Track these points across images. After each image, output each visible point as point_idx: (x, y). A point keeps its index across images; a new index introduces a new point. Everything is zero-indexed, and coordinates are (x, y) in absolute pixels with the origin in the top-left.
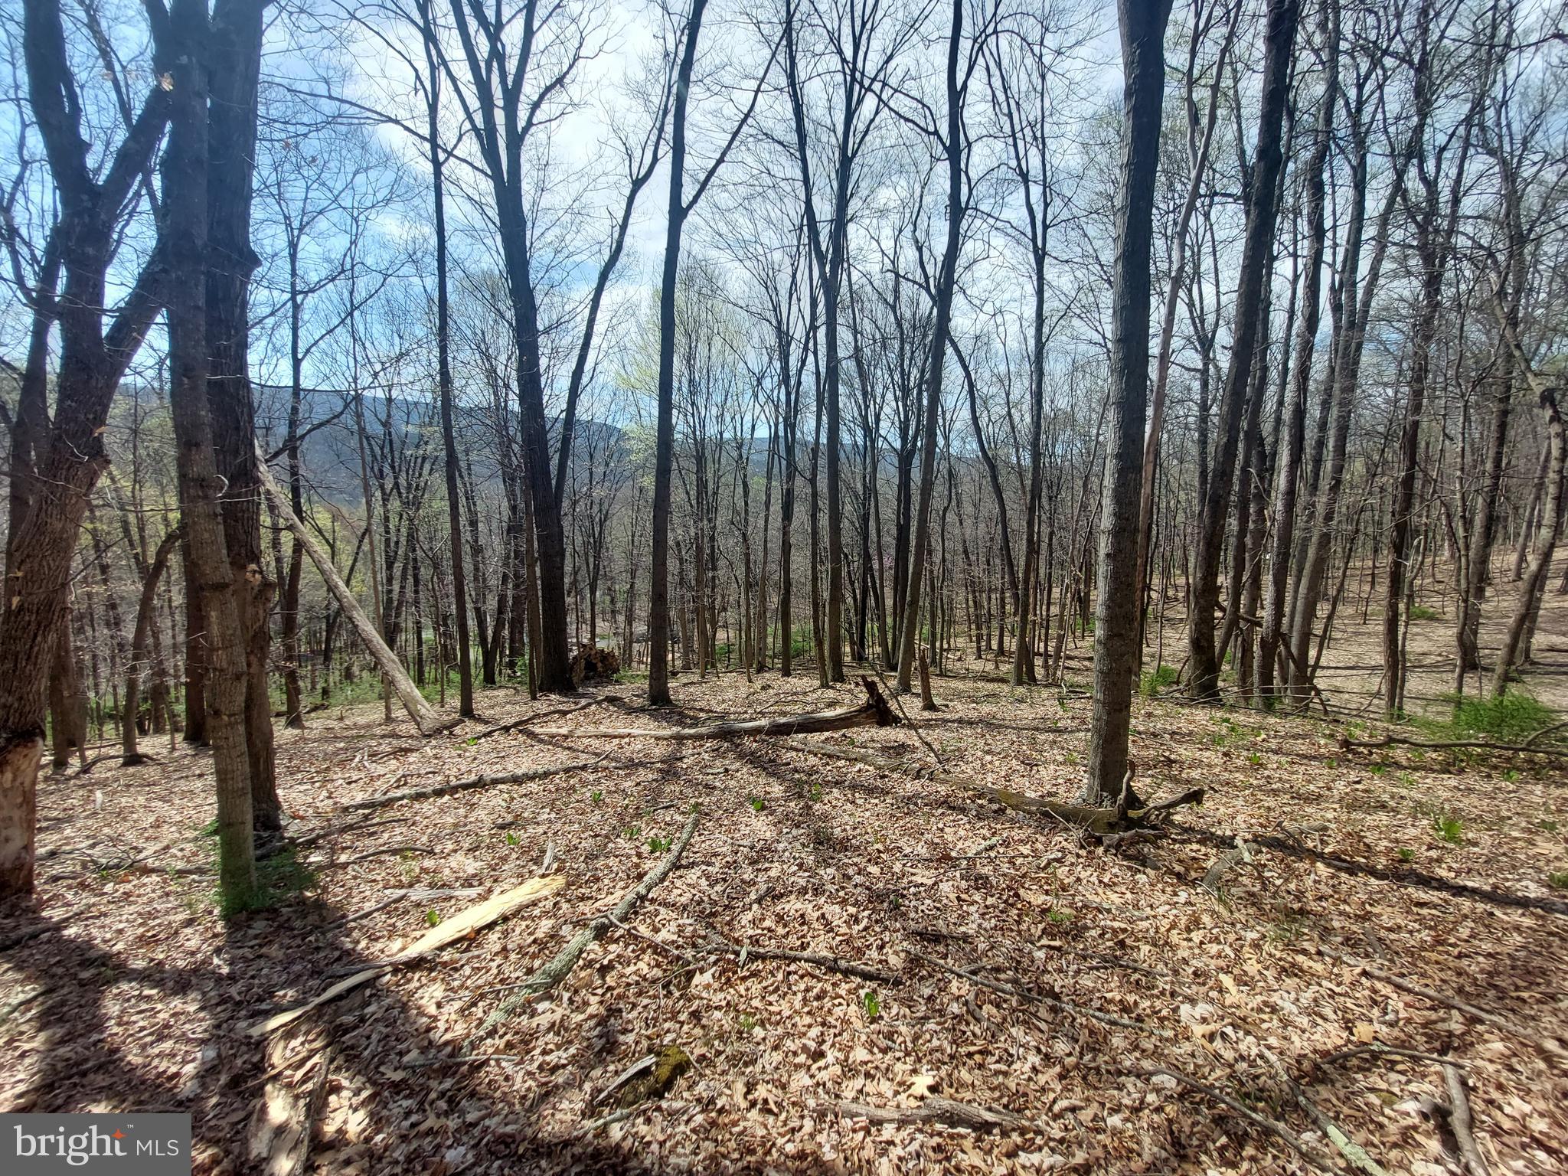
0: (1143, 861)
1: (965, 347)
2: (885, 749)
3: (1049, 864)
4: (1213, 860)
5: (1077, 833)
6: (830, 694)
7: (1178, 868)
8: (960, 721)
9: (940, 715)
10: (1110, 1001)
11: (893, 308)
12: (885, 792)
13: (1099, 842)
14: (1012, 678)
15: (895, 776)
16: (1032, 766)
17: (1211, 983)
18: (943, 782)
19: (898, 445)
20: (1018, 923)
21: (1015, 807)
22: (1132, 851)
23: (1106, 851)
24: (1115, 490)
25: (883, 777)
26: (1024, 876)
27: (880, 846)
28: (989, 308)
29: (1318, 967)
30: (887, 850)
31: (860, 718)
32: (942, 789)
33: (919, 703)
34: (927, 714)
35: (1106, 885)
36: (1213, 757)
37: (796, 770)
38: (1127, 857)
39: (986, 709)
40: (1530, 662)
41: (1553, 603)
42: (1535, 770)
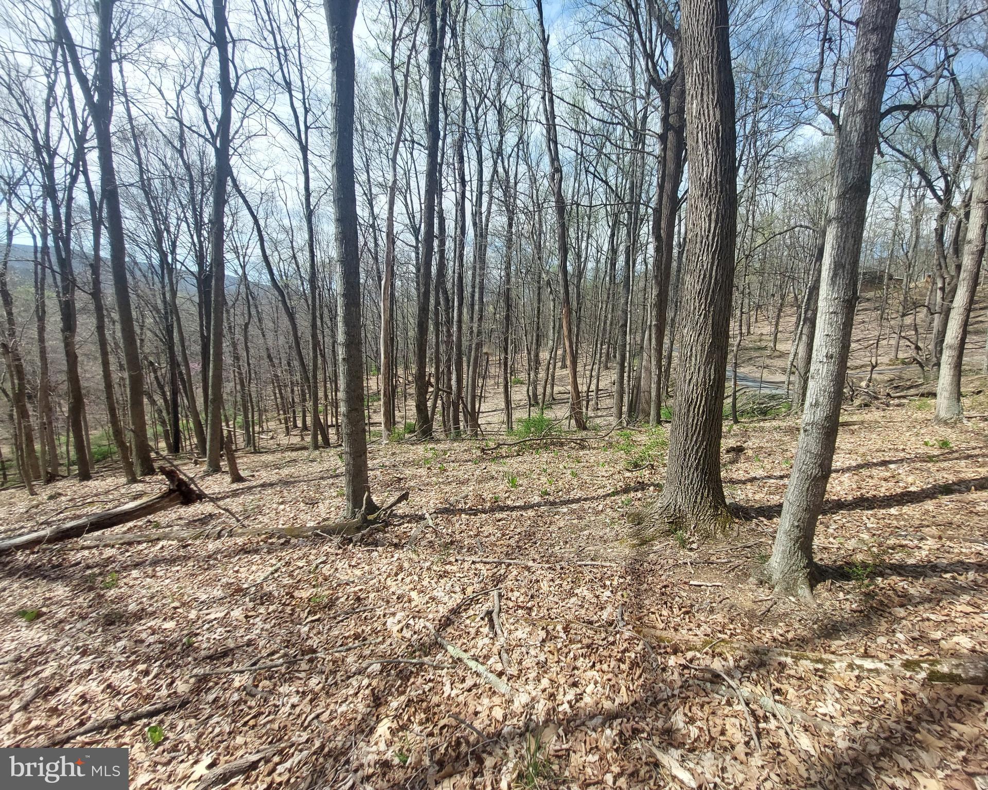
0: (376, 544)
1: (253, 200)
2: (191, 523)
3: (317, 567)
4: (415, 529)
5: (337, 540)
6: (138, 487)
7: (395, 541)
8: (263, 486)
9: (247, 484)
10: (346, 638)
11: (181, 153)
12: (186, 558)
13: (351, 540)
14: (310, 445)
15: (198, 542)
16: (313, 504)
17: (406, 599)
18: (241, 535)
19: (195, 268)
20: (292, 615)
21: (296, 537)
22: (371, 540)
23: (354, 546)
24: (344, 317)
25: (185, 547)
26: (299, 581)
27: (176, 604)
28: (269, 175)
29: (455, 568)
30: (183, 605)
31: (163, 503)
32: (240, 541)
33: (228, 478)
34: (235, 486)
35: (353, 566)
36: (423, 472)
37: (88, 567)
38: (367, 545)
39: (285, 472)
40: (554, 399)
41: (559, 373)
42: (546, 447)
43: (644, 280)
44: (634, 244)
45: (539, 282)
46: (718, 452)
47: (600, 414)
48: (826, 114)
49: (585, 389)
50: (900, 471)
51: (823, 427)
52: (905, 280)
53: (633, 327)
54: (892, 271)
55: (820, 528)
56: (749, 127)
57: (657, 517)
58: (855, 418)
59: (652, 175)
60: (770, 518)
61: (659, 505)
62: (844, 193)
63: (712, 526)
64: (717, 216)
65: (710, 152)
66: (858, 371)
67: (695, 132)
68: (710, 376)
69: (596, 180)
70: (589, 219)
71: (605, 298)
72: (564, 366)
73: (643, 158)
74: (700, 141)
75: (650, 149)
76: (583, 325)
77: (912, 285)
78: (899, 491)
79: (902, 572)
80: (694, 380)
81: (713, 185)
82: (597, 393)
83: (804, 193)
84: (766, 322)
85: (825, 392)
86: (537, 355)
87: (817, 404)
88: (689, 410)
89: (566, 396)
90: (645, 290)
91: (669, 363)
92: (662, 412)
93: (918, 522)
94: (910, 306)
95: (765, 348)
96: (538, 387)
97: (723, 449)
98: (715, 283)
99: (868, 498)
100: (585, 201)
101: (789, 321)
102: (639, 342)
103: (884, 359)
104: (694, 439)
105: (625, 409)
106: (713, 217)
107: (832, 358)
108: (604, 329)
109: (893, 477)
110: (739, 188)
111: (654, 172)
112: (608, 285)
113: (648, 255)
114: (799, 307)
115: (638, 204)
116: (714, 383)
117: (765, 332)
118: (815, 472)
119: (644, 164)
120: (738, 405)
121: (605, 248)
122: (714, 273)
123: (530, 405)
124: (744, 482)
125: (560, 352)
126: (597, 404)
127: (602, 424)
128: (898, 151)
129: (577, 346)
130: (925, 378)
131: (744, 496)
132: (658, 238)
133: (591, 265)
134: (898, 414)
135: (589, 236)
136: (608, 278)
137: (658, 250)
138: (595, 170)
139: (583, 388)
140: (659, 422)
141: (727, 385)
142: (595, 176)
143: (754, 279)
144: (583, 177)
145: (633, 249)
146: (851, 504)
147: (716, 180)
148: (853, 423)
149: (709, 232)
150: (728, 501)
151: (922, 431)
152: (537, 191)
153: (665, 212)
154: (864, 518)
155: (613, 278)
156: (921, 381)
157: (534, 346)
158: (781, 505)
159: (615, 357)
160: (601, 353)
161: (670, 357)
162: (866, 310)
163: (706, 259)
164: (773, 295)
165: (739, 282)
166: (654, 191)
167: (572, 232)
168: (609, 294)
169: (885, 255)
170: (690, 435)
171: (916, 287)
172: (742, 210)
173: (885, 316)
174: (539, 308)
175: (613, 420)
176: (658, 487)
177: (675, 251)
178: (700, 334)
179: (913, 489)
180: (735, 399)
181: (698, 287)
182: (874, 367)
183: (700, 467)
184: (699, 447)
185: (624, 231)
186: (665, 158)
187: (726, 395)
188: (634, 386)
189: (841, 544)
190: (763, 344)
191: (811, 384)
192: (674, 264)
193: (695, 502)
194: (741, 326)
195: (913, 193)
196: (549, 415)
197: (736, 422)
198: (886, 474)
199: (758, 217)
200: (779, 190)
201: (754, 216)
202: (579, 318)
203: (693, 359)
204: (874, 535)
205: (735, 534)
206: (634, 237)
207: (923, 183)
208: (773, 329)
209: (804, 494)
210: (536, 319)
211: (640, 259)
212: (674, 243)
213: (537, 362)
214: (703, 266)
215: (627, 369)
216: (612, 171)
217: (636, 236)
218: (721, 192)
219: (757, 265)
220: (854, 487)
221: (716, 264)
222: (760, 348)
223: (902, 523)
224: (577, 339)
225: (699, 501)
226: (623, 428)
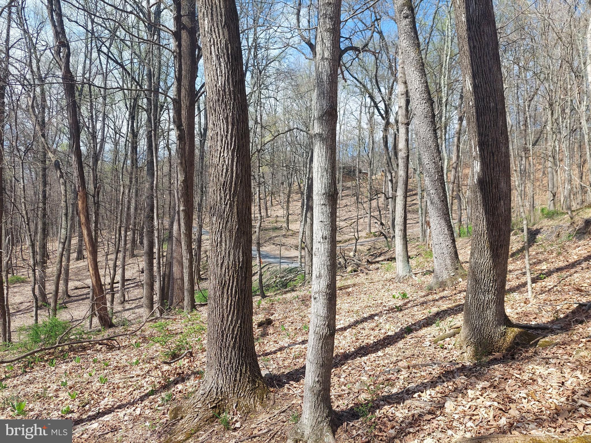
40: (69, 296)
41: (73, 265)
42: (63, 357)
43: (168, 165)
44: (155, 131)
45: (44, 162)
46: (251, 328)
47: (128, 306)
48: (306, 43)
49: (108, 280)
50: (381, 321)
51: (327, 294)
52: (369, 173)
53: (160, 211)
54: (360, 166)
55: (334, 380)
56: (251, 40)
57: (200, 405)
58: (349, 282)
59: (168, 66)
60: (297, 380)
61: (201, 392)
62: (322, 116)
63: (252, 400)
64: (233, 119)
65: (222, 64)
66: (347, 243)
67: (208, 45)
68: (239, 258)
69: (110, 61)
70: (105, 99)
71: (128, 183)
72: (81, 256)
73: (159, 49)
74: (213, 53)
75: (165, 42)
76: (102, 211)
77: (373, 177)
78: (382, 337)
79: (390, 400)
80: (226, 263)
81: (228, 93)
82: (123, 285)
83: (297, 101)
84: (279, 206)
85: (324, 265)
86: (44, 247)
87: (319, 277)
88: (223, 293)
89: (86, 291)
90: (170, 175)
91: (199, 247)
92: (196, 296)
93: (395, 359)
94: (375, 193)
95: (280, 228)
96: (47, 284)
97: (255, 325)
98: (237, 177)
99: (363, 346)
100: (98, 81)
101: (296, 206)
102: (167, 227)
103: (363, 234)
104: (230, 319)
105: (156, 298)
106: (230, 119)
107: (326, 239)
108: (128, 214)
109: (377, 326)
110: (248, 90)
111: (171, 64)
112: (129, 168)
113: (170, 142)
114: (302, 194)
115: (157, 92)
116: (243, 264)
117: (279, 215)
118: (325, 331)
119: (160, 54)
120: (264, 281)
121: (124, 130)
122: (234, 168)
123: (38, 308)
124: (275, 352)
125: (75, 241)
126: (124, 296)
127: (131, 318)
128: (355, 78)
129: (96, 233)
130: (388, 246)
131: (275, 365)
132: (179, 127)
133: (108, 146)
134: (375, 276)
135: (105, 116)
136: (129, 162)
137: (180, 138)
138: (109, 51)
139: (106, 280)
140: (193, 307)
141: (253, 263)
142: (109, 57)
143: (266, 169)
144: (95, 55)
145: (155, 135)
146: (353, 354)
147: (229, 89)
148: (348, 287)
149: (227, 132)
150: (264, 373)
151: (391, 288)
152: (38, 61)
153: (185, 103)
154: (363, 363)
155: (135, 161)
156: (386, 249)
157: (39, 236)
158: (304, 367)
159: (142, 243)
160: (126, 240)
161: (200, 241)
162: (347, 196)
163: (227, 155)
164: (283, 183)
165: (255, 172)
166: (171, 80)
167: (84, 110)
168: (131, 178)
169: (355, 154)
170: (225, 316)
171: (376, 179)
172: (251, 109)
173: (360, 200)
174: (44, 191)
175: (144, 312)
176: (198, 374)
177: (197, 139)
178: (227, 221)
179: (390, 333)
180: (261, 275)
181: (222, 180)
182: (357, 240)
183: (237, 345)
184: (235, 326)
185: (144, 116)
186: (180, 54)
187: (253, 272)
188: (164, 274)
189: (350, 389)
190: (279, 225)
191: (315, 259)
192: (197, 152)
193: (235, 380)
194: (260, 210)
195: (367, 110)
196: (63, 316)
197: (264, 296)
198: (372, 324)
199: (265, 116)
200: (280, 96)
201: (261, 116)
202: (97, 204)
203: (223, 244)
204: (370, 375)
205: (272, 403)
206: (155, 124)
207: (372, 104)
208: (285, 212)
209: (320, 352)
210: (41, 205)
211: (162, 144)
212: (195, 132)
213: (45, 255)
214: (225, 161)
215: (156, 256)
216: (127, 55)
217: (158, 122)
218: (235, 100)
219: (268, 157)
220: (354, 339)
221: (235, 160)
222: (276, 229)
223: (386, 361)
224: (96, 226)
225: (238, 378)
226: (157, 318)
